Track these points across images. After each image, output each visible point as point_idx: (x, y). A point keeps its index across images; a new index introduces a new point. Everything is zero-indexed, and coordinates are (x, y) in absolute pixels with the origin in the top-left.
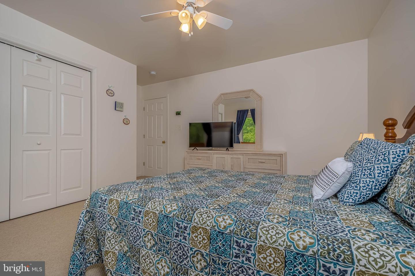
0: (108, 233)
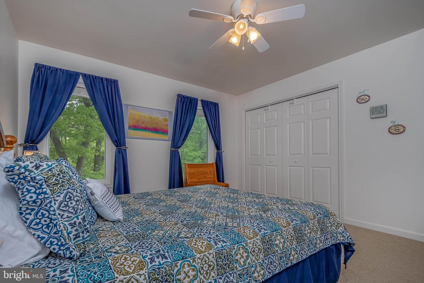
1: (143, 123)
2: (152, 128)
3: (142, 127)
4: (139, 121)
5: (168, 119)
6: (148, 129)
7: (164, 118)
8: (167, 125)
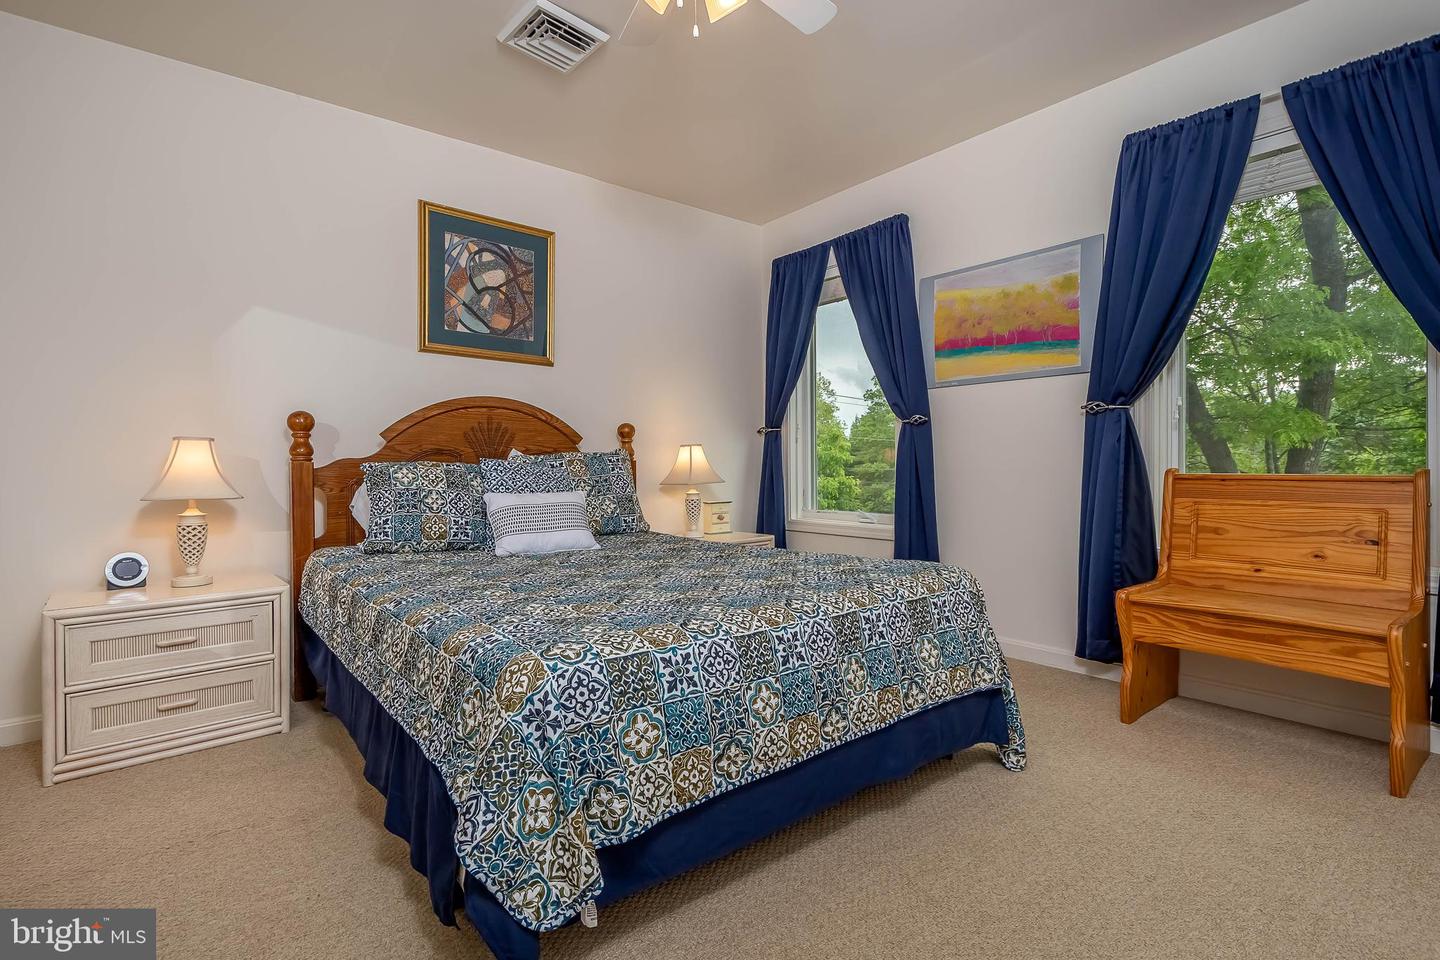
1: (979, 324)
2: (1011, 334)
3: (975, 339)
4: (966, 320)
5: (1076, 278)
6: (995, 341)
7: (1059, 277)
8: (1074, 305)
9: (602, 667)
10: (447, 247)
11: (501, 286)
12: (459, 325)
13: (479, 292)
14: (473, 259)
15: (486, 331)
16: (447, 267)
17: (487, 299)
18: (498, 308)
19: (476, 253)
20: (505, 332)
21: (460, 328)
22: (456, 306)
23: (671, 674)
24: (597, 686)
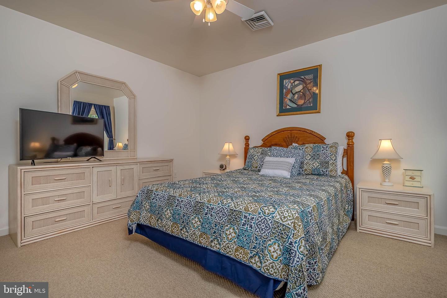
0: (277, 218)
9: (228, 210)
10: (284, 84)
11: (301, 90)
12: (288, 106)
13: (294, 94)
14: (292, 85)
15: (296, 106)
16: (284, 90)
17: (296, 96)
18: (300, 98)
19: (293, 83)
20: (302, 105)
21: (288, 107)
22: (287, 101)
23: (245, 221)
24: (225, 214)
